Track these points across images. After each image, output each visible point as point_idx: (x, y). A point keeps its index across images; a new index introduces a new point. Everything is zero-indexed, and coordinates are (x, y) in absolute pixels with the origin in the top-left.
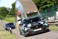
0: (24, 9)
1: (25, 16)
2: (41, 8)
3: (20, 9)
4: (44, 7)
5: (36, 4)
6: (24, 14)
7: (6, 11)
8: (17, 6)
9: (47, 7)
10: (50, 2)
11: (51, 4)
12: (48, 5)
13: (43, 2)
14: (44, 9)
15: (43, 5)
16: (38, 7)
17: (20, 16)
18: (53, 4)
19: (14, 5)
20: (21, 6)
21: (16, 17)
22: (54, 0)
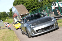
0: (19, 12)
1: (20, 17)
2: (31, 10)
3: (16, 12)
4: (33, 9)
5: (27, 8)
7: (6, 14)
8: (13, 10)
9: (35, 9)
10: (37, 6)
12: (36, 8)
13: (32, 6)
14: (33, 11)
15: (32, 9)
16: (29, 10)
17: (16, 17)
18: (39, 7)
19: (11, 10)
20: (16, 10)
21: (13, 18)
22: (39, 4)
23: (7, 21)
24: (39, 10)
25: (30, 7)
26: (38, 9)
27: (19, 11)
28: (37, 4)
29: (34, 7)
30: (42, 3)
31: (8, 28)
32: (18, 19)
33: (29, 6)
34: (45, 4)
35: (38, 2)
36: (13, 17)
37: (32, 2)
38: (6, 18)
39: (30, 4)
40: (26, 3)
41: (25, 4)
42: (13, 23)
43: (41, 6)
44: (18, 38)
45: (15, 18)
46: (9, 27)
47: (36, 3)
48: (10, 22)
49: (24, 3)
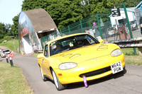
0: (33, 25)
1: (35, 37)
2: (62, 23)
3: (27, 26)
5: (52, 17)
6: (33, 34)
7: (4, 29)
8: (22, 21)
9: (72, 22)
10: (77, 14)
11: (78, 17)
12: (73, 19)
13: (65, 14)
14: (66, 25)
15: (65, 19)
16: (57, 23)
17: (27, 37)
18: (80, 17)
19: (16, 20)
20: (29, 21)
21: (21, 39)
22: (82, 11)
23: (5, 45)
24: (81, 24)
25: (60, 16)
26: (77, 21)
27: (34, 22)
28: (78, 10)
29: (69, 16)
30: (89, 9)
31: (8, 61)
32: (32, 41)
33: (57, 12)
34: (95, 10)
35: (78, 5)
36: (20, 36)
37: (66, 4)
38: (3, 37)
39: (60, 9)
40: (52, 5)
41: (48, 7)
42: (18, 50)
43: (85, 15)
44: (29, 85)
45: (23, 40)
46: (11, 58)
47: (75, 6)
48: (12, 47)
49: (48, 5)
